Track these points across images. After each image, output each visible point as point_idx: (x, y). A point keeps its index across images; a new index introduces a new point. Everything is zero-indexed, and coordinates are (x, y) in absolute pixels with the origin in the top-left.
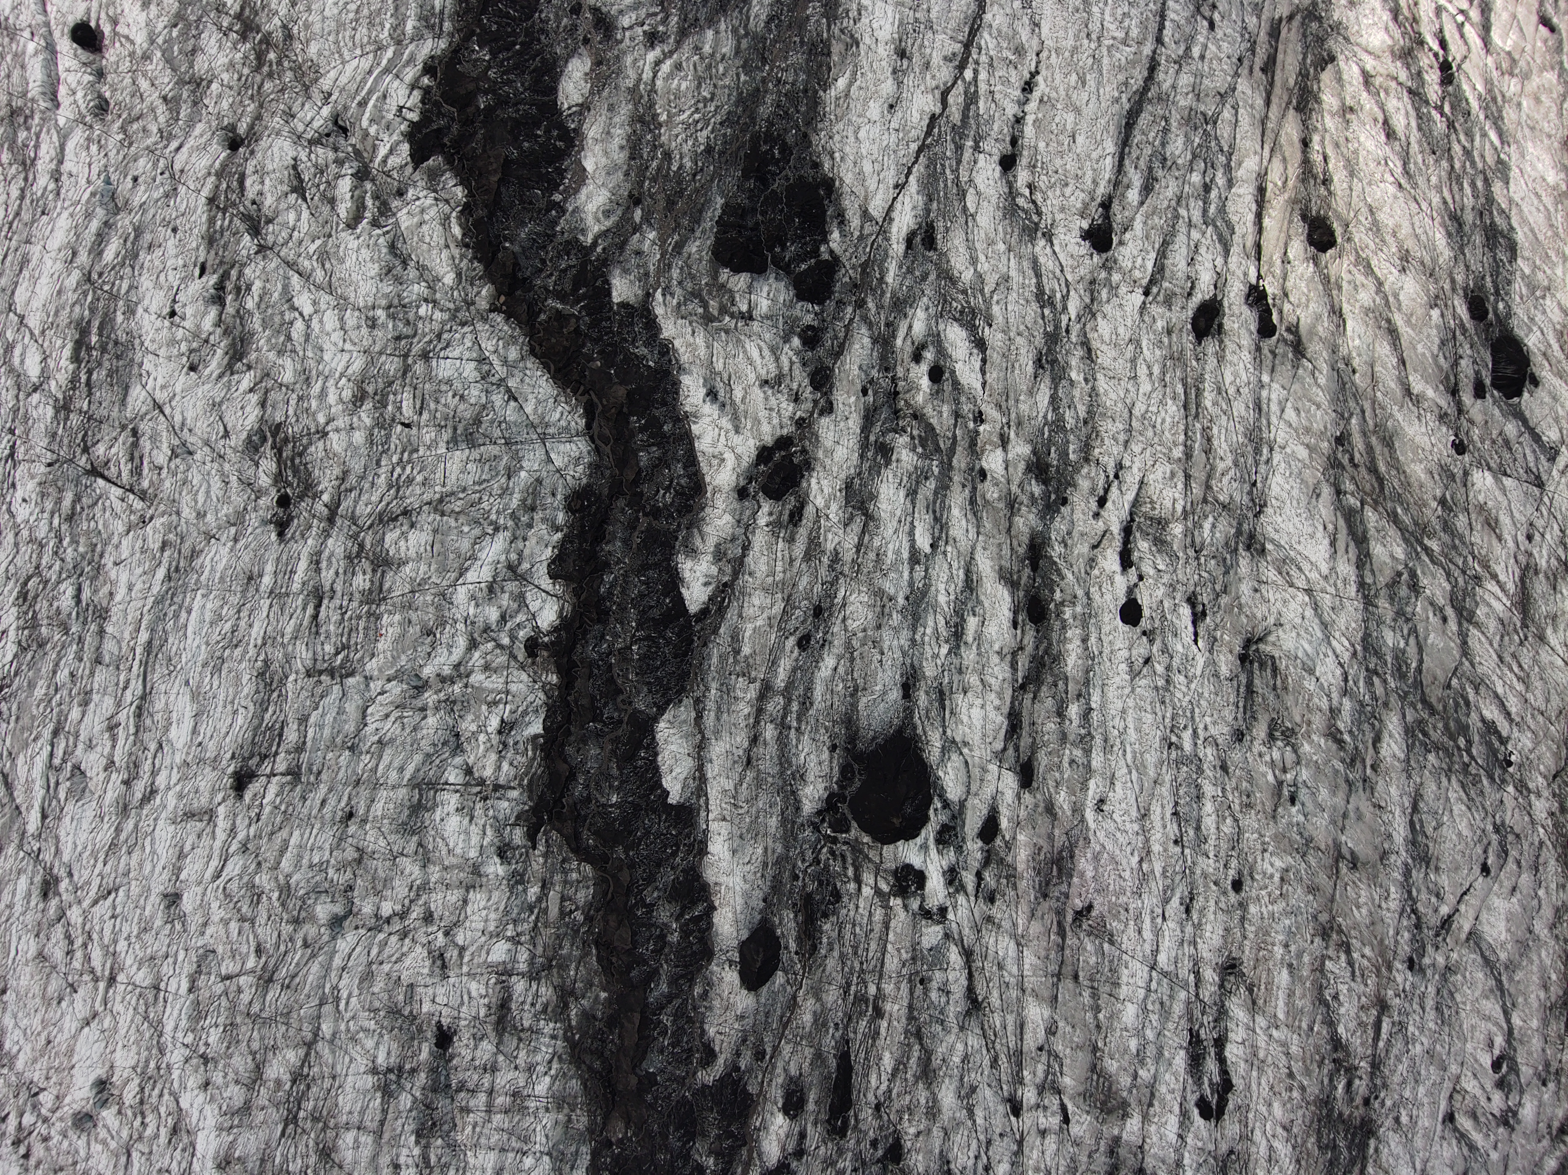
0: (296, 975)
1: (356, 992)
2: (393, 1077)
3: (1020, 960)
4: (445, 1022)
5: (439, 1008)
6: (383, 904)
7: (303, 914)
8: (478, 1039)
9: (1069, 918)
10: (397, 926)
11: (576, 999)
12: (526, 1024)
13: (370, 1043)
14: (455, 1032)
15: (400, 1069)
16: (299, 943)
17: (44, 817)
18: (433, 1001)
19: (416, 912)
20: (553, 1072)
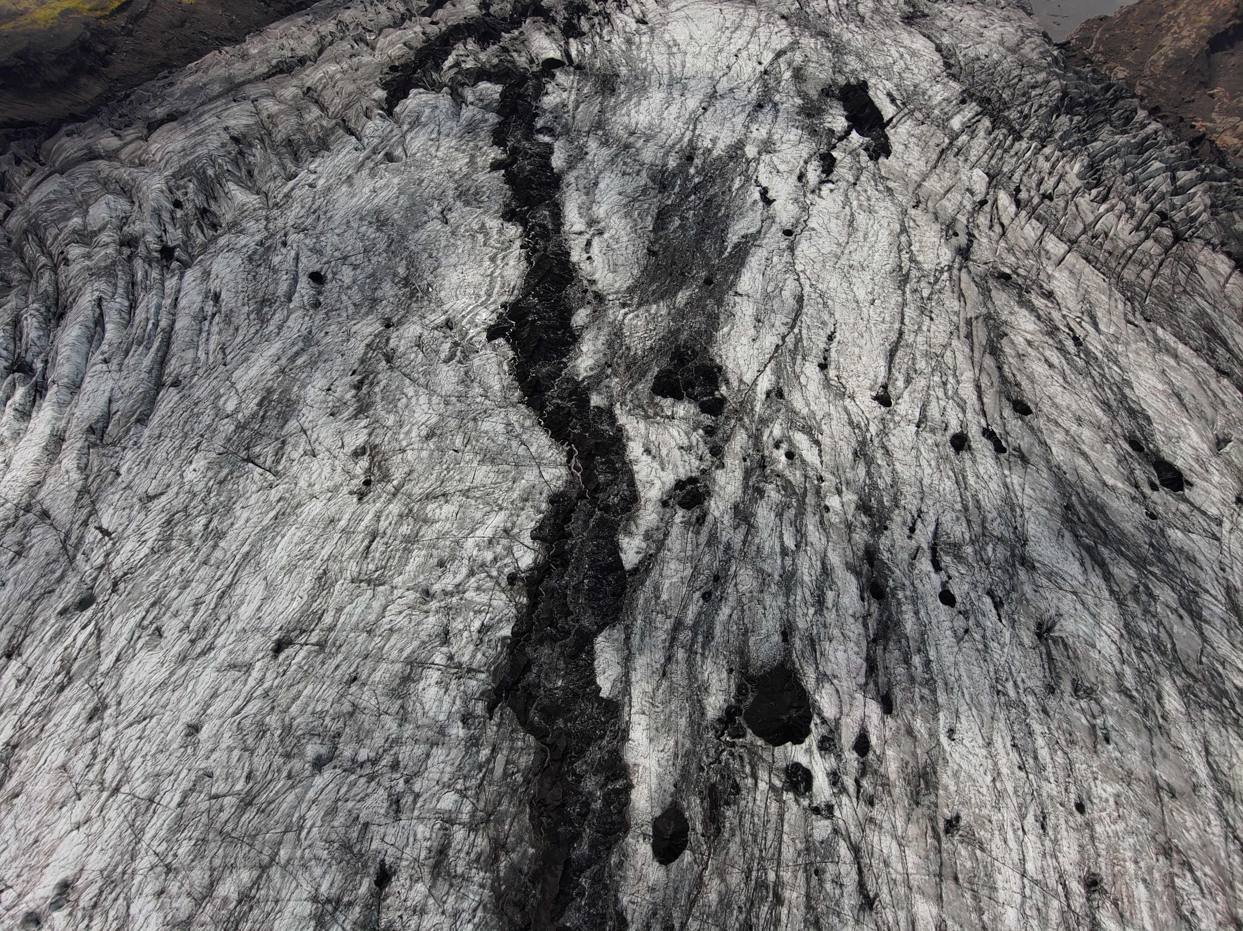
0: (273, 801)
1: (319, 823)
2: (329, 908)
3: (903, 859)
4: (388, 860)
5: (386, 846)
6: (362, 750)
7: (295, 750)
8: (414, 880)
9: (941, 825)
10: (367, 770)
11: (507, 853)
12: (459, 870)
13: (318, 871)
14: (395, 873)
15: (339, 901)
16: (285, 774)
17: (118, 659)
18: (382, 840)
19: (387, 760)
20: (476, 920)
